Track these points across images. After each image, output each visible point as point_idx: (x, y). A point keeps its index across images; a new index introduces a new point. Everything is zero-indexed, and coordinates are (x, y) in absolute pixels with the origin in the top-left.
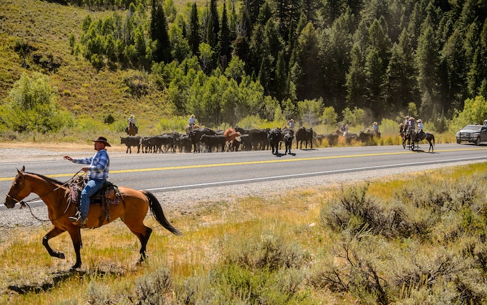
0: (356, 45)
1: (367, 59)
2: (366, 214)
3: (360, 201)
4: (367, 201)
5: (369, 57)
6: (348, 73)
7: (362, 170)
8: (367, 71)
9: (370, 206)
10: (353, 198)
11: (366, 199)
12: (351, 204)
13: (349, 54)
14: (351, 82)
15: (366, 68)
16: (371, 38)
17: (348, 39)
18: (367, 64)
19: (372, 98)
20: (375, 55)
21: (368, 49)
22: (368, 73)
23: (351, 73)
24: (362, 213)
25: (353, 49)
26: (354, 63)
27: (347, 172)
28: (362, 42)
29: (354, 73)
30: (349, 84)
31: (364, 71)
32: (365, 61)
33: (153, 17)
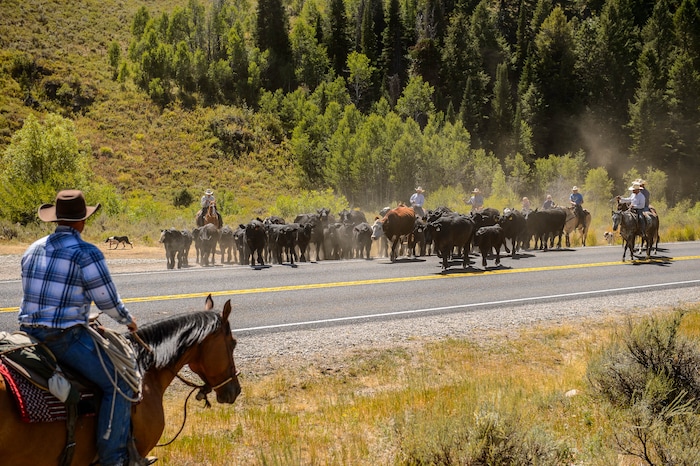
0: (648, 47)
1: (671, 73)
2: (678, 372)
3: (666, 346)
4: (678, 346)
5: (673, 70)
6: (634, 102)
7: (666, 288)
8: (671, 96)
9: (686, 356)
10: (652, 341)
11: (678, 342)
12: (647, 352)
13: (635, 65)
14: (639, 120)
15: (668, 91)
16: (678, 33)
17: (631, 37)
18: (671, 83)
19: (681, 149)
20: (687, 65)
21: (672, 55)
22: (674, 100)
23: (640, 101)
24: (670, 370)
25: (643, 56)
26: (645, 81)
27: (636, 291)
28: (660, 41)
29: (645, 101)
30: (636, 122)
31: (665, 97)
32: (667, 78)
33: (260, 7)
